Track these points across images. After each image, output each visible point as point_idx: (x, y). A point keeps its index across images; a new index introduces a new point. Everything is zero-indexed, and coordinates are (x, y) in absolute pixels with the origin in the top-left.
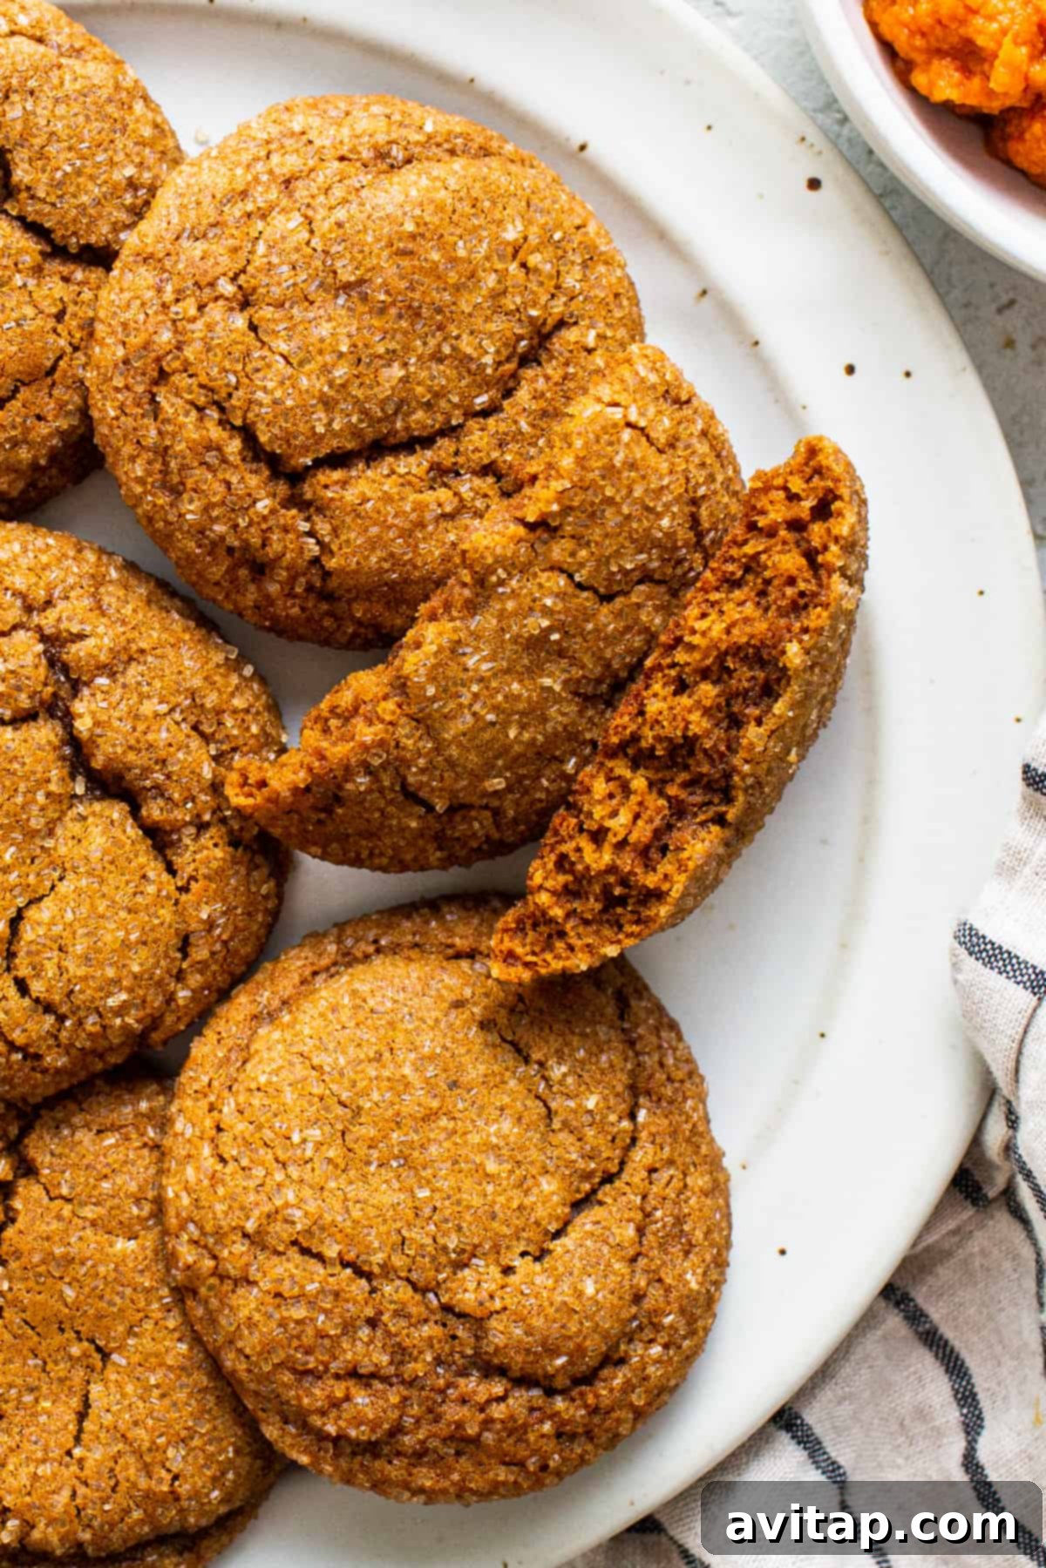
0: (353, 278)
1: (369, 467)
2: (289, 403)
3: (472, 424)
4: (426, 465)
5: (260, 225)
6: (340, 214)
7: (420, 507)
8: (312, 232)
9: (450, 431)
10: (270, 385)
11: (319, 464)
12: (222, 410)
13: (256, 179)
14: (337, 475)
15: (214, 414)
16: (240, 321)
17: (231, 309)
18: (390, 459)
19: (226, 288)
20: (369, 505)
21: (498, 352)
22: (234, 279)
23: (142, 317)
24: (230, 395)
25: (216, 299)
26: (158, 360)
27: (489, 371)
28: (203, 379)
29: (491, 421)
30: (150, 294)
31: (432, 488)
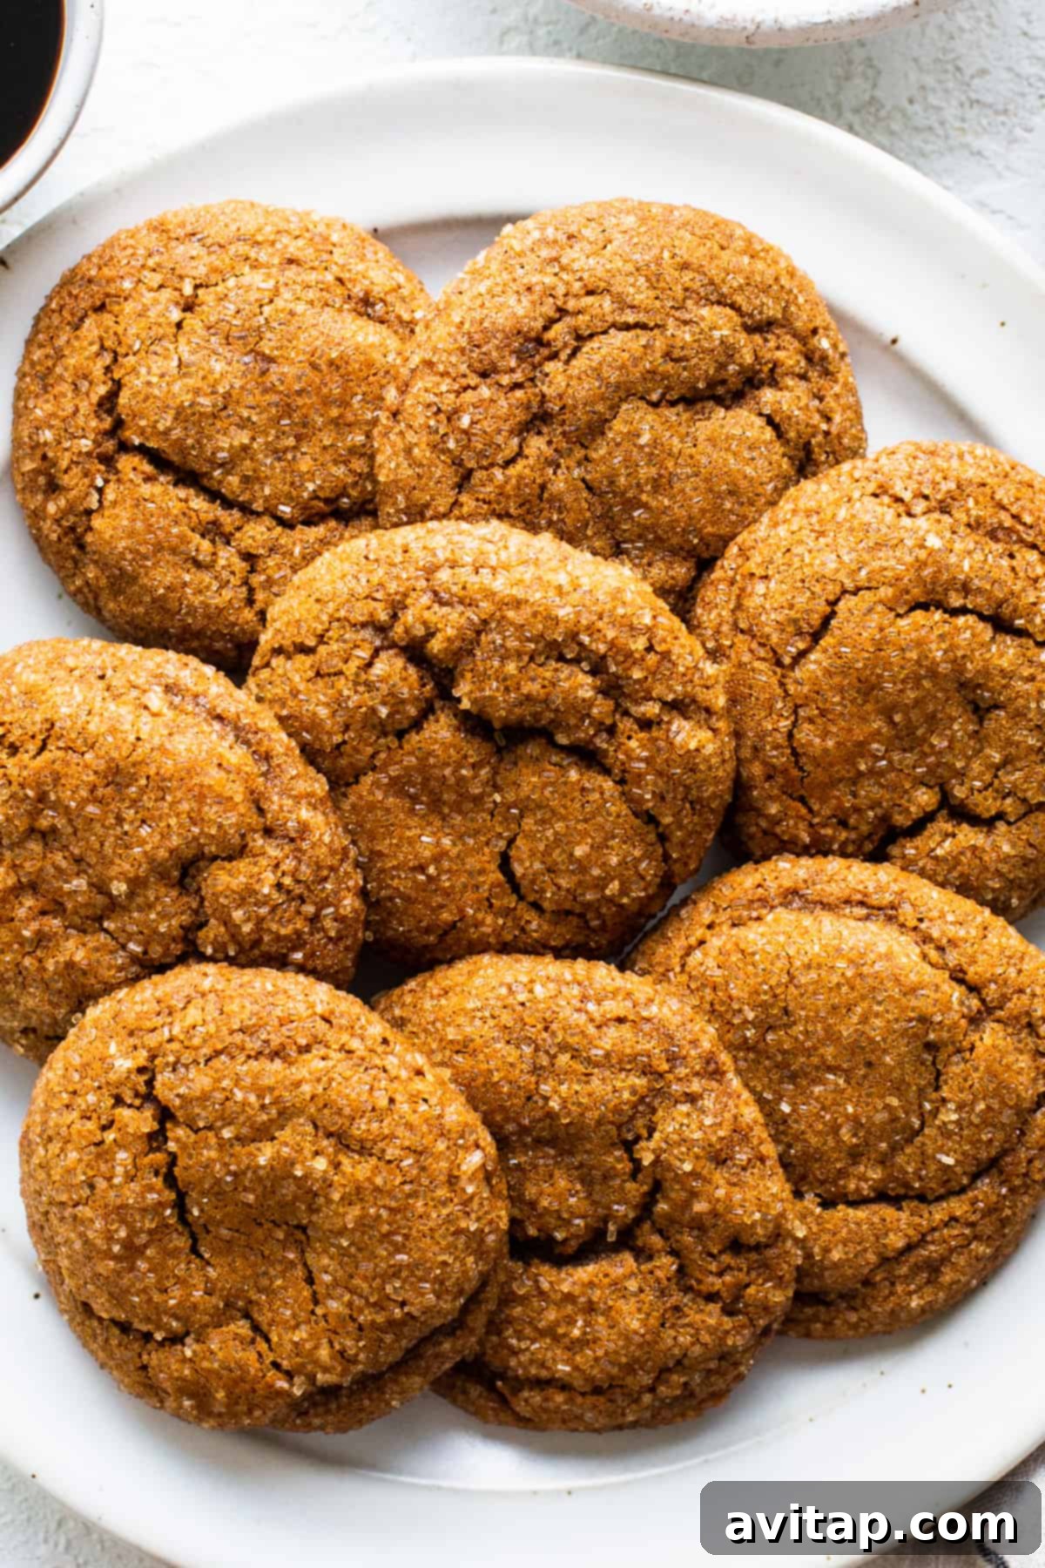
0: (267, 352)
1: (176, 485)
2: (156, 392)
3: (267, 520)
4: (211, 517)
5: (246, 269)
6: (300, 308)
7: (183, 539)
8: (271, 301)
9: (246, 510)
10: (155, 370)
11: (142, 450)
12: (115, 360)
13: (273, 243)
14: (148, 468)
15: (107, 359)
16: (176, 315)
17: (177, 304)
18: (192, 491)
19: (188, 290)
20: (150, 505)
21: (321, 488)
22: (197, 287)
23: (124, 262)
24: (127, 355)
25: (176, 289)
26: (108, 295)
27: (305, 495)
28: (120, 330)
29: (279, 529)
30: (141, 251)
31: (203, 536)
